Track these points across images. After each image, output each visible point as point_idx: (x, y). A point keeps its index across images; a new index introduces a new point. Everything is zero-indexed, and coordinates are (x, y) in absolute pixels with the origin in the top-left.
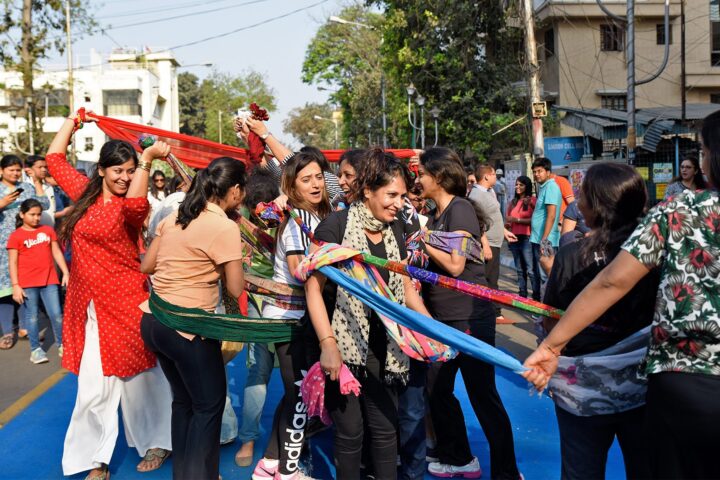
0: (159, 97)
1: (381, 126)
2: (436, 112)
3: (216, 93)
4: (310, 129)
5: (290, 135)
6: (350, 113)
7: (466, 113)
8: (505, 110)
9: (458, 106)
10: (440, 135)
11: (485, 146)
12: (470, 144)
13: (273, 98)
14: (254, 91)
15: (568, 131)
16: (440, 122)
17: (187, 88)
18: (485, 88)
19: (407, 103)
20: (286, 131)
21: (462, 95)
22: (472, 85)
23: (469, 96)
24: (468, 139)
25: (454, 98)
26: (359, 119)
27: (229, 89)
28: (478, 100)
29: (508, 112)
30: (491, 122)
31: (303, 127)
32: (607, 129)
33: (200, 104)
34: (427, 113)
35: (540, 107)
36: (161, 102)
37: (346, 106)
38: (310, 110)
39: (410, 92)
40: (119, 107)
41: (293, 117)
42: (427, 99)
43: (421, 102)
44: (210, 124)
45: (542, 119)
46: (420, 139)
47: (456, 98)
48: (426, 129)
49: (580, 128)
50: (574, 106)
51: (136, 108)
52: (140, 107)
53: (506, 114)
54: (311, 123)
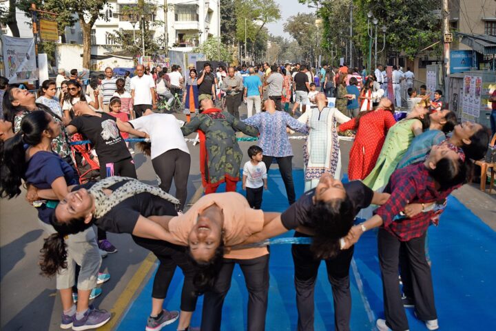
0: (209, 9)
1: (349, 34)
2: (384, 29)
3: (243, 6)
4: (301, 30)
5: (288, 33)
6: (329, 23)
7: (402, 30)
8: (427, 28)
9: (397, 26)
10: (386, 42)
11: (413, 50)
12: (404, 49)
13: (279, 11)
14: (267, 6)
15: (463, 47)
16: (387, 35)
17: (225, 3)
18: (415, 14)
19: (367, 22)
20: (285, 30)
21: (401, 19)
22: (406, 13)
23: (405, 20)
24: (403, 45)
25: (395, 21)
26: (335, 27)
27: (251, 4)
28: (410, 23)
29: (428, 30)
30: (417, 36)
31: (296, 28)
32: (487, 48)
33: (233, 13)
34: (378, 29)
35: (449, 36)
36: (210, 12)
37: (326, 19)
38: (301, 19)
39: (369, 16)
40: (184, 15)
41: (290, 21)
42: (379, 20)
43: (376, 22)
44: (239, 26)
45: (450, 43)
46: (374, 44)
47: (397, 21)
48: (378, 38)
49: (471, 46)
50: (468, 32)
51: (195, 16)
52: (198, 16)
53: (427, 31)
54: (301, 26)
